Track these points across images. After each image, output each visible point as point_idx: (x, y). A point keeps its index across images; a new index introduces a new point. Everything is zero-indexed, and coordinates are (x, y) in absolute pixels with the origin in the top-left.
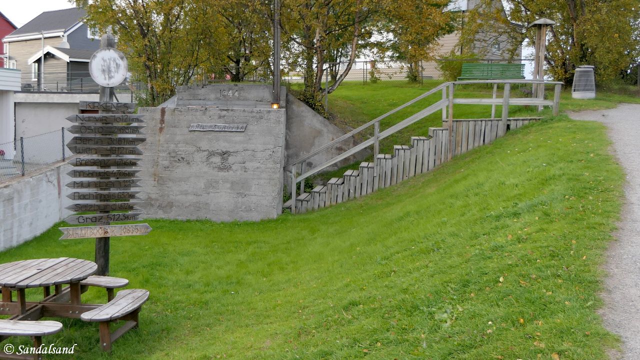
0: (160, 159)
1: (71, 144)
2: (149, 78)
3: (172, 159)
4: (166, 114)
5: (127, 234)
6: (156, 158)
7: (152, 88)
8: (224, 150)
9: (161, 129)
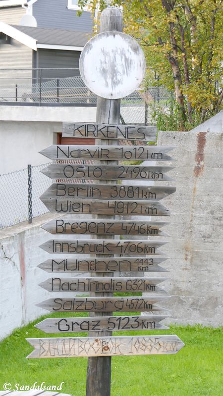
0: (196, 222)
1: (49, 195)
2: (176, 81)
3: (217, 222)
4: (206, 144)
5: (141, 353)
6: (188, 220)
7: (182, 98)
9: (198, 170)
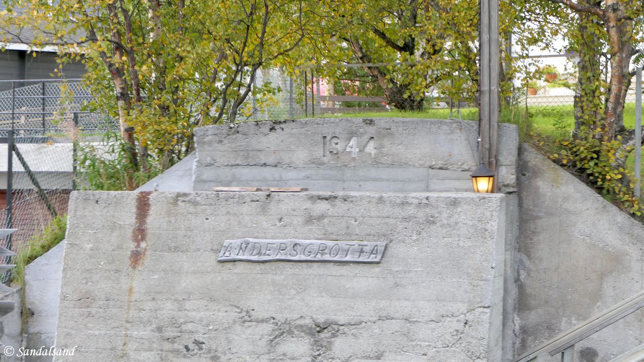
0: (132, 346)
2: (121, 103)
3: (167, 346)
4: (151, 212)
6: (120, 343)
7: (130, 131)
8: (321, 319)
9: (136, 257)
